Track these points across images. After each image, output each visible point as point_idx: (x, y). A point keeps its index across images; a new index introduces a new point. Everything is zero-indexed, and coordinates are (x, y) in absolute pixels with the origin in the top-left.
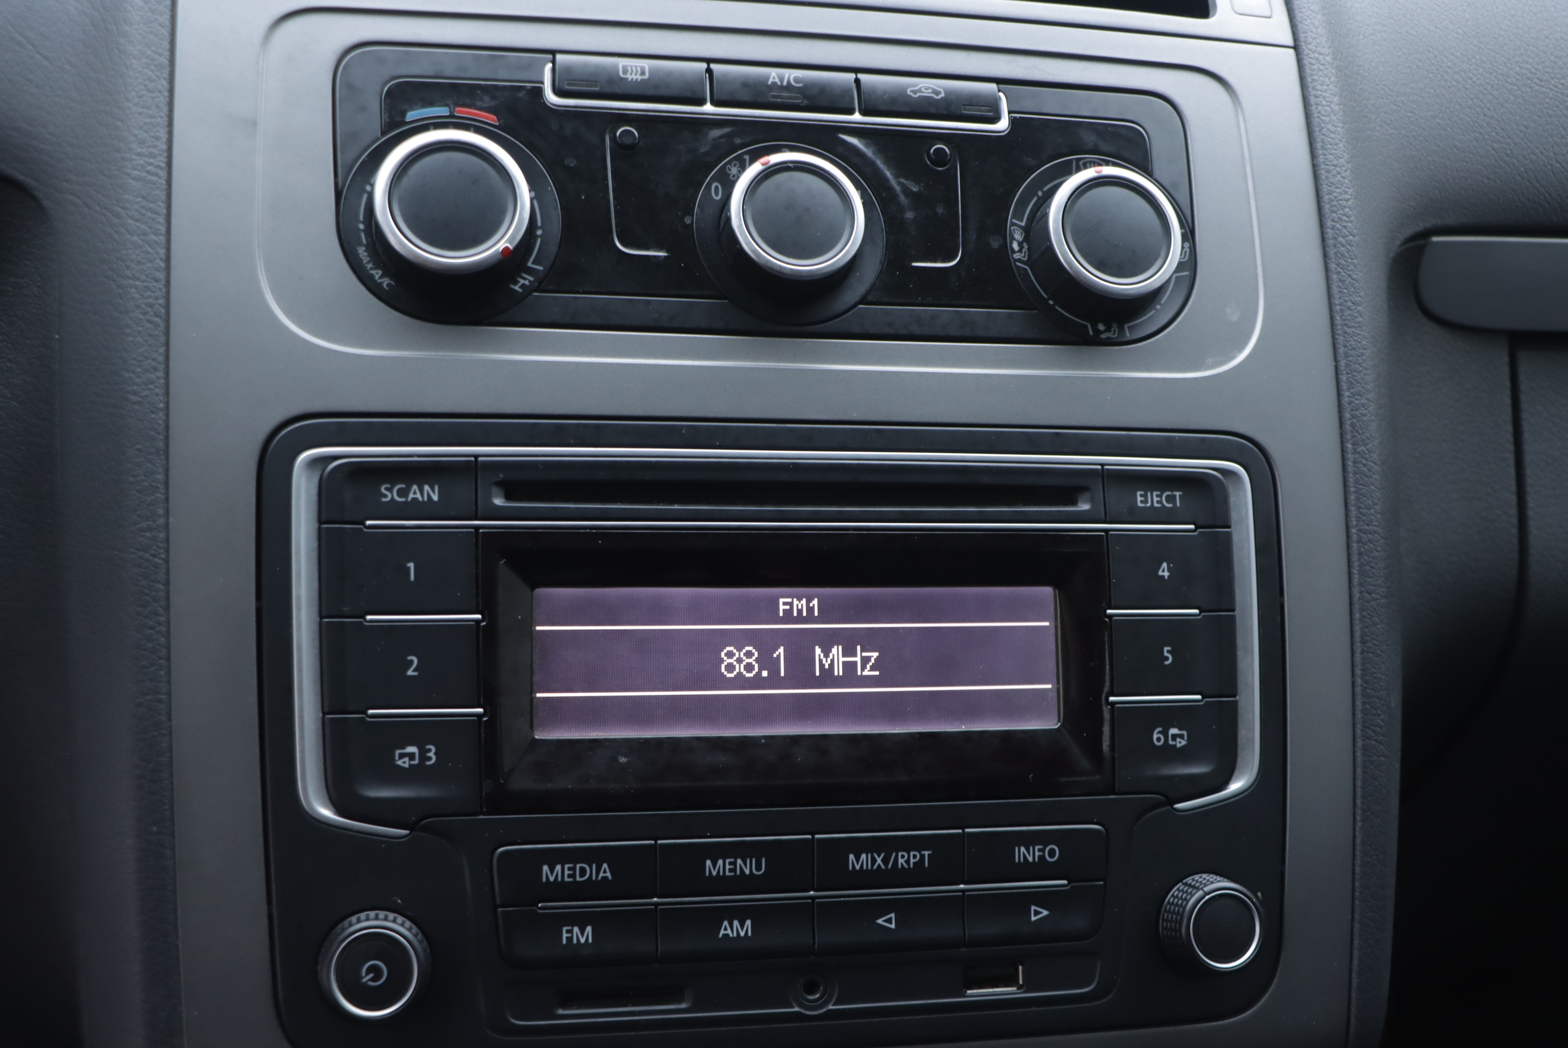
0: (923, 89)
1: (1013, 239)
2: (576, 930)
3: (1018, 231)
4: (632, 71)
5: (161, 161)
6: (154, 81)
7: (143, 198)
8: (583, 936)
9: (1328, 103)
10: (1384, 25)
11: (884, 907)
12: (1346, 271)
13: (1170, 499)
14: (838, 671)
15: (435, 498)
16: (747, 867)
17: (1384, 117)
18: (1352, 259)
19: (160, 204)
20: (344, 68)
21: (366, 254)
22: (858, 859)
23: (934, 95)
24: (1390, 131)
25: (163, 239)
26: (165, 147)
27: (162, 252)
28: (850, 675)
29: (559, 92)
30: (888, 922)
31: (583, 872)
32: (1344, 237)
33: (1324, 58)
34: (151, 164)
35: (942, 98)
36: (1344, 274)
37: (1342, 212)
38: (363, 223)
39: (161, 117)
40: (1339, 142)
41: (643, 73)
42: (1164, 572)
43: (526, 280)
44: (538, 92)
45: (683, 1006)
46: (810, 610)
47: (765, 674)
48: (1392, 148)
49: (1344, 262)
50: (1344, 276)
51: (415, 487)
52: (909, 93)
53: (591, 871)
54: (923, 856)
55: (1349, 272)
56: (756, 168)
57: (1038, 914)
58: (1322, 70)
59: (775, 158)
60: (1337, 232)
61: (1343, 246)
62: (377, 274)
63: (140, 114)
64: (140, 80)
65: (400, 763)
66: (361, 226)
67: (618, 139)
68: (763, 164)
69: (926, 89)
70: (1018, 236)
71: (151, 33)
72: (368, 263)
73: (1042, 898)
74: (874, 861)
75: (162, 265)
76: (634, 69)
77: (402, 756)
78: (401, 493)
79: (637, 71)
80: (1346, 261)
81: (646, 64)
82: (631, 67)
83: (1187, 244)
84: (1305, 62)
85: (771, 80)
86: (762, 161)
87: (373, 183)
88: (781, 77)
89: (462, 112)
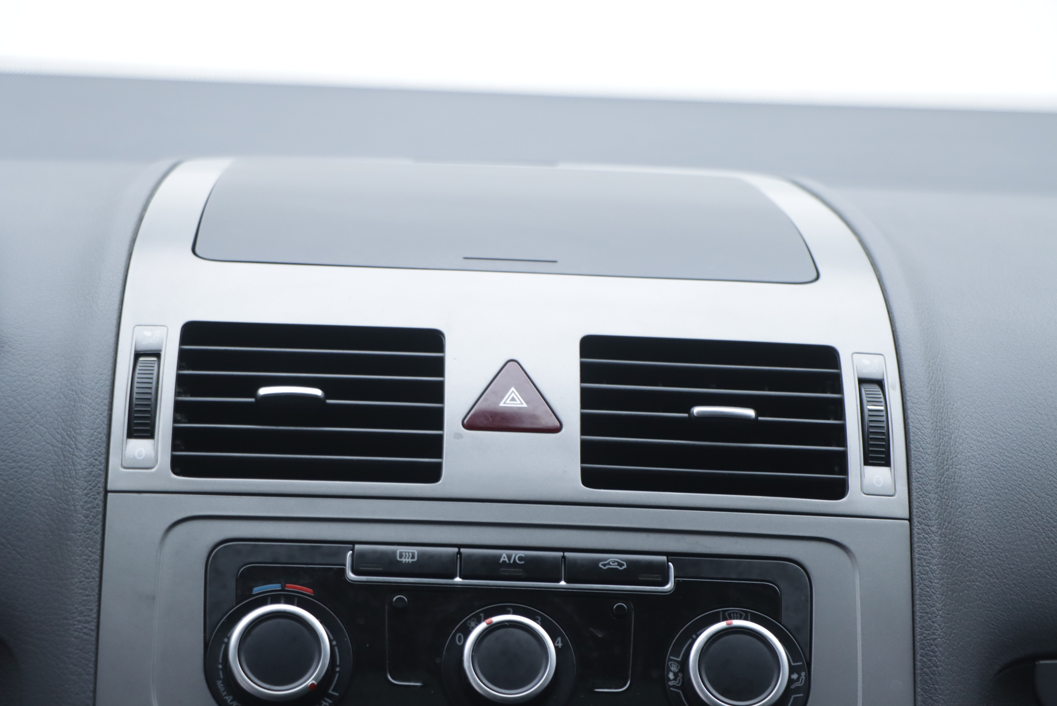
0: (611, 563)
3: (674, 665)
4: (406, 555)
5: (93, 626)
6: (90, 571)
7: (81, 650)
9: (928, 564)
10: (999, 495)
12: (928, 694)
17: (987, 569)
18: (934, 685)
19: (91, 654)
20: (213, 558)
21: (222, 685)
23: (618, 567)
24: (992, 580)
25: (92, 677)
26: (95, 616)
27: (92, 686)
29: (355, 572)
32: (928, 668)
33: (930, 529)
34: (86, 628)
35: (625, 569)
36: (926, 696)
37: (929, 648)
38: (221, 664)
39: (94, 595)
40: (933, 595)
41: (413, 557)
43: (327, 701)
44: (343, 571)
48: (992, 594)
49: (927, 687)
50: (926, 697)
52: (600, 566)
55: (930, 695)
56: (483, 626)
58: (926, 538)
59: (496, 619)
60: (923, 664)
61: (927, 674)
62: (229, 699)
63: (80, 593)
64: (81, 571)
66: (220, 666)
67: (393, 604)
68: (487, 624)
69: (613, 563)
70: (674, 668)
71: (89, 538)
72: (224, 691)
75: (91, 695)
76: (407, 554)
79: (409, 556)
80: (928, 686)
81: (415, 550)
82: (405, 552)
83: (800, 676)
84: (915, 531)
85: (502, 559)
86: (488, 620)
87: (229, 638)
88: (509, 557)
89: (290, 587)
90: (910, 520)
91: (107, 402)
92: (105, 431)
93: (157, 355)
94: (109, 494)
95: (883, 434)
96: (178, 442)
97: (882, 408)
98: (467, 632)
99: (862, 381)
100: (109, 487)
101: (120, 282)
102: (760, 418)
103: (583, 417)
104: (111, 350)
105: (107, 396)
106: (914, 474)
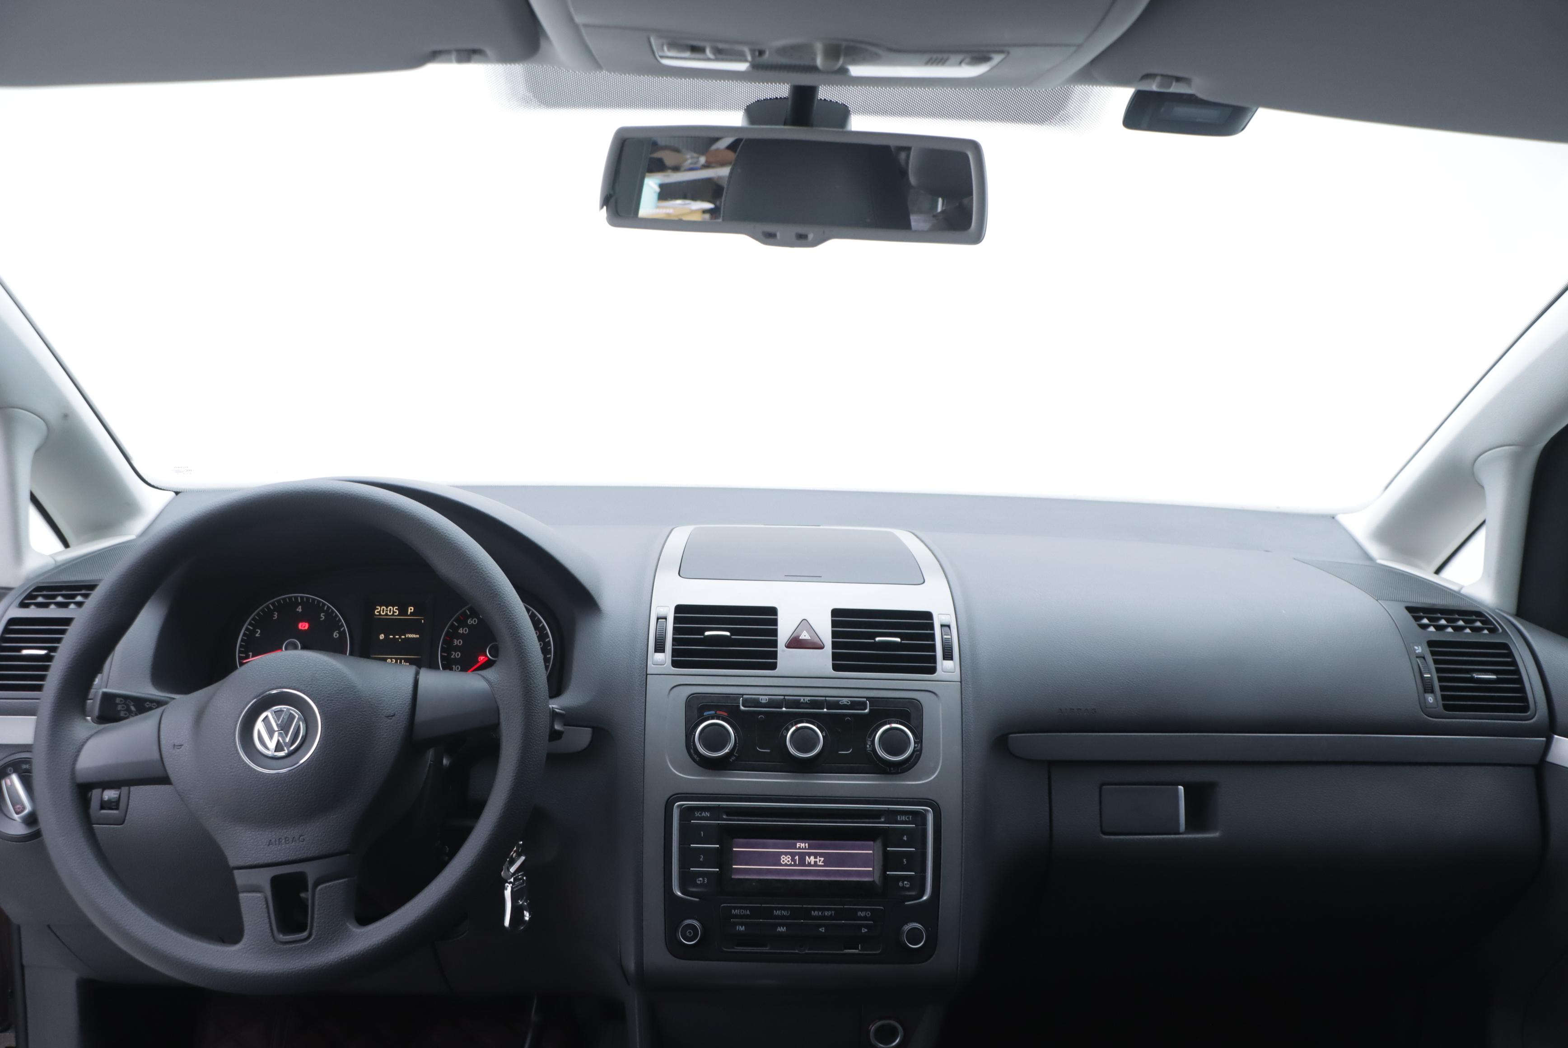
1: (867, 744)
2: (740, 927)
5: (643, 728)
6: (641, 707)
7: (638, 738)
8: (742, 928)
9: (968, 698)
11: (821, 926)
13: (908, 818)
14: (812, 863)
15: (708, 815)
16: (785, 913)
17: (991, 701)
18: (971, 746)
19: (643, 739)
20: (688, 700)
21: (693, 753)
22: (814, 912)
23: (847, 703)
24: (992, 705)
25: (643, 748)
26: (644, 724)
27: (643, 752)
28: (816, 864)
29: (743, 706)
30: (822, 930)
31: (742, 912)
33: (968, 685)
34: (640, 729)
35: (849, 704)
37: (968, 733)
39: (643, 716)
40: (970, 712)
41: (766, 700)
42: (905, 838)
43: (733, 758)
44: (739, 706)
45: (768, 948)
46: (805, 846)
47: (793, 863)
48: (992, 711)
50: (967, 753)
51: (704, 813)
52: (840, 703)
53: (744, 912)
54: (832, 913)
55: (969, 752)
56: (794, 728)
57: (864, 930)
58: (967, 689)
59: (799, 725)
62: (695, 757)
63: (638, 716)
64: (638, 707)
65: (698, 882)
66: (692, 744)
67: (760, 718)
69: (845, 701)
70: (869, 743)
71: (641, 693)
72: (693, 755)
73: (866, 926)
74: (819, 913)
76: (764, 699)
77: (698, 880)
78: (700, 814)
81: (767, 697)
83: (918, 745)
84: (963, 687)
85: (801, 701)
86: (796, 726)
87: (695, 733)
88: (804, 700)
89: (718, 712)
90: (961, 682)
91: (646, 638)
92: (646, 650)
93: (665, 618)
94: (648, 675)
95: (950, 645)
96: (674, 653)
97: (950, 637)
98: (788, 730)
99: (942, 626)
100: (648, 672)
101: (651, 588)
102: (903, 642)
103: (833, 642)
104: (648, 616)
105: (647, 636)
106: (962, 664)
